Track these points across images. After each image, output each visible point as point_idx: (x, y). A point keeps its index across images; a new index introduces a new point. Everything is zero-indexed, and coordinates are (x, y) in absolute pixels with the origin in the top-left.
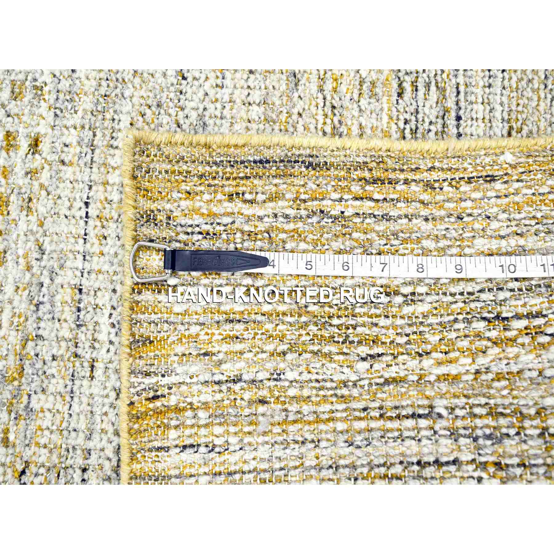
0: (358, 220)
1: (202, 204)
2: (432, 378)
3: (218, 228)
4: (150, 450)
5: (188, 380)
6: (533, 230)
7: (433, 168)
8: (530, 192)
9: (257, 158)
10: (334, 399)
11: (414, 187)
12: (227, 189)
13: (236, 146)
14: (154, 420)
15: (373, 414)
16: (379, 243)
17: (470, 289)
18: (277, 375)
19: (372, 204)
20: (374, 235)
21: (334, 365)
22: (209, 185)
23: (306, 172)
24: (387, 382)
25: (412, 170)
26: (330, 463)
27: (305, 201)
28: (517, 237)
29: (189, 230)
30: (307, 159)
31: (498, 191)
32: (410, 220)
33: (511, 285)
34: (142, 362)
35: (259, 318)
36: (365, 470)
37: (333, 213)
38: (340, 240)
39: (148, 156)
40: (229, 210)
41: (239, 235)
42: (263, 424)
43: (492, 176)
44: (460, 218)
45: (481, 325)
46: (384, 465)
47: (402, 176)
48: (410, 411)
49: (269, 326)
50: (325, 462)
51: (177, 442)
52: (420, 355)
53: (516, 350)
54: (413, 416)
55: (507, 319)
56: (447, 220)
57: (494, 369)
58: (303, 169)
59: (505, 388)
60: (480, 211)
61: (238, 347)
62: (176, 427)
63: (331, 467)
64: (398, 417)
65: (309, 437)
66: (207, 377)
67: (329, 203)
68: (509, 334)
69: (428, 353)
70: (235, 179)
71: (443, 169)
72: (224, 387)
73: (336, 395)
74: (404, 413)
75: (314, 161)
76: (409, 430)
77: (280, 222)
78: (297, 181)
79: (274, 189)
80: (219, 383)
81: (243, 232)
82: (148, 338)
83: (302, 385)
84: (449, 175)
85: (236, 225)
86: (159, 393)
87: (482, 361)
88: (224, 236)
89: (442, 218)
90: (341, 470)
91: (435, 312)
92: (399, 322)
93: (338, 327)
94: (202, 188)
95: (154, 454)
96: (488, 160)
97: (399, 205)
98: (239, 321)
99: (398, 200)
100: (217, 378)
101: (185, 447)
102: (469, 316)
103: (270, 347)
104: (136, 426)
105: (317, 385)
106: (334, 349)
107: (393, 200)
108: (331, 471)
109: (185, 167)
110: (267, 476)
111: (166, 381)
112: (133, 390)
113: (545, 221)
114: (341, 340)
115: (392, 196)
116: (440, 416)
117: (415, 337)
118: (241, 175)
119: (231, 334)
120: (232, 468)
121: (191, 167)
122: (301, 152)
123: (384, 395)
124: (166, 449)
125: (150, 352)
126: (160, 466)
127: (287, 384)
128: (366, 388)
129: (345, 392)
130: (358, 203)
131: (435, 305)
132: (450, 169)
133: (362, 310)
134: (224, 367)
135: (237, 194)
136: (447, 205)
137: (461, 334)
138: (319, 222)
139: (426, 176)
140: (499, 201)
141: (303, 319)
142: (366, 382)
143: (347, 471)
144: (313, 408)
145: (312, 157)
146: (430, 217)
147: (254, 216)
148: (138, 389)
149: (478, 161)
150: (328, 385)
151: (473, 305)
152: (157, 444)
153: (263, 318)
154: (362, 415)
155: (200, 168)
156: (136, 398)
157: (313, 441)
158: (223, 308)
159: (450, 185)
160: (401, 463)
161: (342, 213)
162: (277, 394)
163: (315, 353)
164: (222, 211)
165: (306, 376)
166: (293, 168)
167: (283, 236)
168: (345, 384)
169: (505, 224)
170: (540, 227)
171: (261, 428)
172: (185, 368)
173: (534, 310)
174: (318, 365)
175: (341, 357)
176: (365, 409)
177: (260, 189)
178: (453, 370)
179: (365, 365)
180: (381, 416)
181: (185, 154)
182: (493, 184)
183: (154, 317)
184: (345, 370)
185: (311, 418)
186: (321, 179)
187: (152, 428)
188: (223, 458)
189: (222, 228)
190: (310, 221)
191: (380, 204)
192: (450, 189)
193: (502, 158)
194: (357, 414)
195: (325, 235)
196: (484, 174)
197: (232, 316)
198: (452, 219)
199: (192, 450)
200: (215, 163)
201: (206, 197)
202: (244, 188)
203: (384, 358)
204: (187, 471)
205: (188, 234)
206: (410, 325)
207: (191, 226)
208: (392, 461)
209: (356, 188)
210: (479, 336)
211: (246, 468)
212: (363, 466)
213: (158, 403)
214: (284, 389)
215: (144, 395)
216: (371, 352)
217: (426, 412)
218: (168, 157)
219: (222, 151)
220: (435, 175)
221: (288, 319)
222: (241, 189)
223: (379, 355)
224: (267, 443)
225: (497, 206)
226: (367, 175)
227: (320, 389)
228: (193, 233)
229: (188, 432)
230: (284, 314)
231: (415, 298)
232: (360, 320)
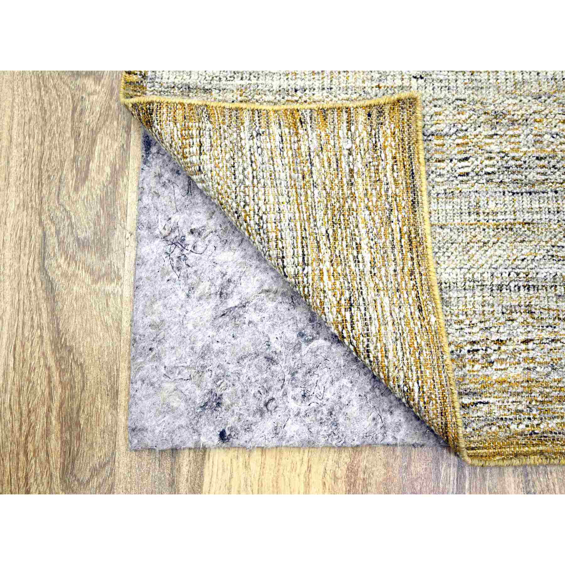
0: (390, 230)
1: (390, 142)
2: (321, 266)
3: (379, 152)
4: (279, 120)
5: (310, 139)
6: (396, 331)
7: (421, 274)
8: (417, 331)
9: (414, 171)
10: (308, 214)
11: (410, 263)
12: (398, 155)
13: (419, 158)
14: (292, 121)
15: (304, 233)
16: (381, 242)
17: (364, 293)
18: (315, 185)
19: (399, 239)
20: (384, 240)
21: (323, 215)
22: (399, 145)
23: (410, 200)
24: (318, 242)
25: (419, 262)
26: (281, 209)
27: (396, 200)
28: (392, 322)
29: (377, 136)
30: (416, 200)
31: (415, 314)
32: (394, 261)
33: (367, 314)
34: (316, 115)
35: (340, 176)
36: (279, 228)
37: (392, 217)
38: (380, 221)
39: (409, 107)
40: (388, 157)
41: (376, 163)
42: (295, 176)
43: (422, 311)
44: (398, 290)
45: (347, 295)
46: (282, 238)
47: (415, 256)
48: (306, 253)
49: (336, 182)
50: (281, 207)
51: (283, 133)
52: (331, 261)
53: (335, 313)
54: (304, 255)
55: (351, 310)
56: (396, 282)
57: (326, 300)
58: (411, 199)
59: (317, 305)
60: (403, 302)
61: (326, 164)
62: (290, 132)
63: (279, 210)
64: (303, 247)
65: (291, 199)
66: (312, 149)
67: (396, 214)
68: (343, 310)
69: (332, 265)
70: (403, 159)
71: (421, 281)
72: (308, 157)
73: (310, 215)
74: (305, 249)
75: (416, 205)
76: (297, 252)
77: (384, 187)
78: (405, 195)
79: (400, 182)
80: (310, 155)
81: (378, 166)
82: (326, 118)
83: (313, 197)
84: (419, 285)
85: (381, 161)
86: (303, 124)
87: (330, 294)
88: (375, 155)
89: (396, 280)
90: (278, 215)
91: (352, 273)
92: (345, 253)
93: (339, 219)
94: (397, 141)
95: (278, 122)
96: (430, 308)
97: (400, 254)
98: (337, 166)
99: (402, 254)
100: (312, 154)
101: (281, 136)
102: (351, 290)
103: (327, 182)
104: (288, 113)
105: (313, 206)
106: (330, 216)
107: (402, 251)
108: (278, 209)
109: (406, 129)
110: (273, 177)
111: (309, 129)
112: (303, 111)
113: (402, 338)
114: (334, 220)
115: (404, 250)
116: (304, 269)
117: (339, 260)
118: (405, 163)
119: (331, 162)
120: (275, 160)
121: (406, 133)
122: (420, 197)
123: (312, 240)
124: (280, 127)
125: (320, 118)
126: (273, 124)
127: (312, 190)
128: (314, 231)
129: (312, 220)
130: (398, 230)
131: (355, 273)
132: (422, 286)
133: (348, 233)
134: (317, 157)
135: (396, 161)
136: (403, 282)
137: (343, 285)
138: (386, 209)
139: (417, 271)
140: (409, 313)
141: (341, 200)
142: (317, 231)
143: (278, 218)
144: (303, 202)
145: (418, 204)
146: (396, 273)
147: (386, 172)
148: (304, 114)
149: (429, 302)
150: (314, 212)
151: (356, 292)
152: (282, 123)
153: (340, 178)
154: (303, 228)
155: (406, 138)
156: (300, 113)
157: (289, 201)
158: (342, 157)
159: (414, 286)
160: (283, 247)
161: (392, 222)
162: (308, 184)
163: (327, 205)
164: (387, 154)
165: (316, 200)
166: (411, 193)
167: (378, 189)
168: (315, 220)
169: (398, 316)
170: (398, 335)
171: (293, 174)
172: (315, 138)
173: (355, 326)
174: (322, 207)
175: (326, 220)
176: (305, 229)
177: (399, 174)
178: (325, 278)
179: (324, 232)
180: (303, 238)
181: (412, 128)
182: (418, 310)
183: (336, 120)
184: (321, 222)
185: (299, 201)
186: (407, 209)
187: (288, 121)
188: (278, 155)
189: (379, 154)
190: (387, 203)
191: (399, 243)
192: (412, 285)
193: (432, 316)
194: (303, 225)
195: (380, 212)
196: (422, 306)
197: (339, 162)
198: (397, 286)
199: (280, 140)
200: (409, 147)
201: (393, 144)
202: (399, 165)
203: (328, 242)
204: (272, 138)
205: (375, 135)
206: (344, 258)
207: (379, 137)
208: (284, 242)
209: (405, 229)
210: (342, 294)
211: (275, 166)
212: (281, 226)
213: (299, 124)
214: (310, 188)
215: (302, 117)
216: (330, 236)
217: (306, 262)
218: (410, 119)
219: (416, 150)
220: (417, 276)
221: (341, 193)
222: (398, 163)
223: (329, 240)
224: (286, 178)
225: (407, 313)
226: (413, 236)
227: (312, 207)
228: (376, 138)
229: (288, 138)
230: (343, 190)
231: (357, 262)
232: (344, 231)
